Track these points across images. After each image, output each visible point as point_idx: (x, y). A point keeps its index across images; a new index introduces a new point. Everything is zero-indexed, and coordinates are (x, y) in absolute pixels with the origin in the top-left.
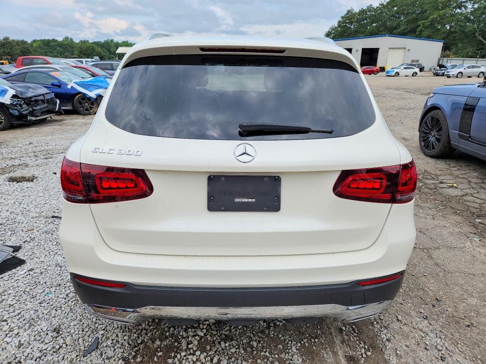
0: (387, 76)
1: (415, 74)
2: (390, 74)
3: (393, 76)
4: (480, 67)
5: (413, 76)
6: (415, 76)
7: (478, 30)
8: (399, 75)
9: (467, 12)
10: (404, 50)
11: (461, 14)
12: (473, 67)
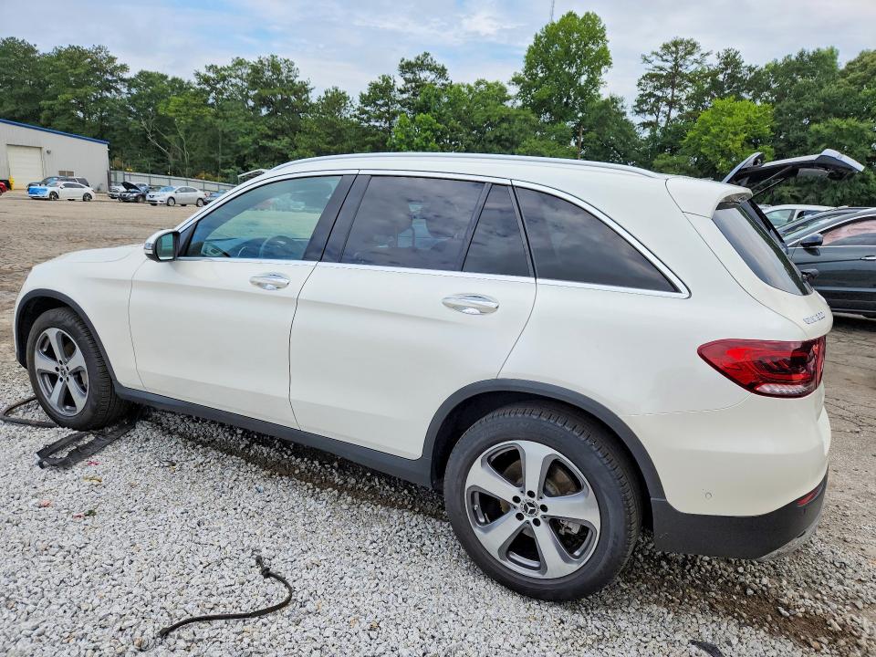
0: (33, 198)
1: (87, 197)
2: (40, 196)
3: (46, 199)
4: (195, 191)
5: (84, 200)
6: (89, 200)
7: (149, 131)
8: (58, 197)
9: (122, 99)
10: (38, 151)
11: (114, 100)
12: (187, 190)
